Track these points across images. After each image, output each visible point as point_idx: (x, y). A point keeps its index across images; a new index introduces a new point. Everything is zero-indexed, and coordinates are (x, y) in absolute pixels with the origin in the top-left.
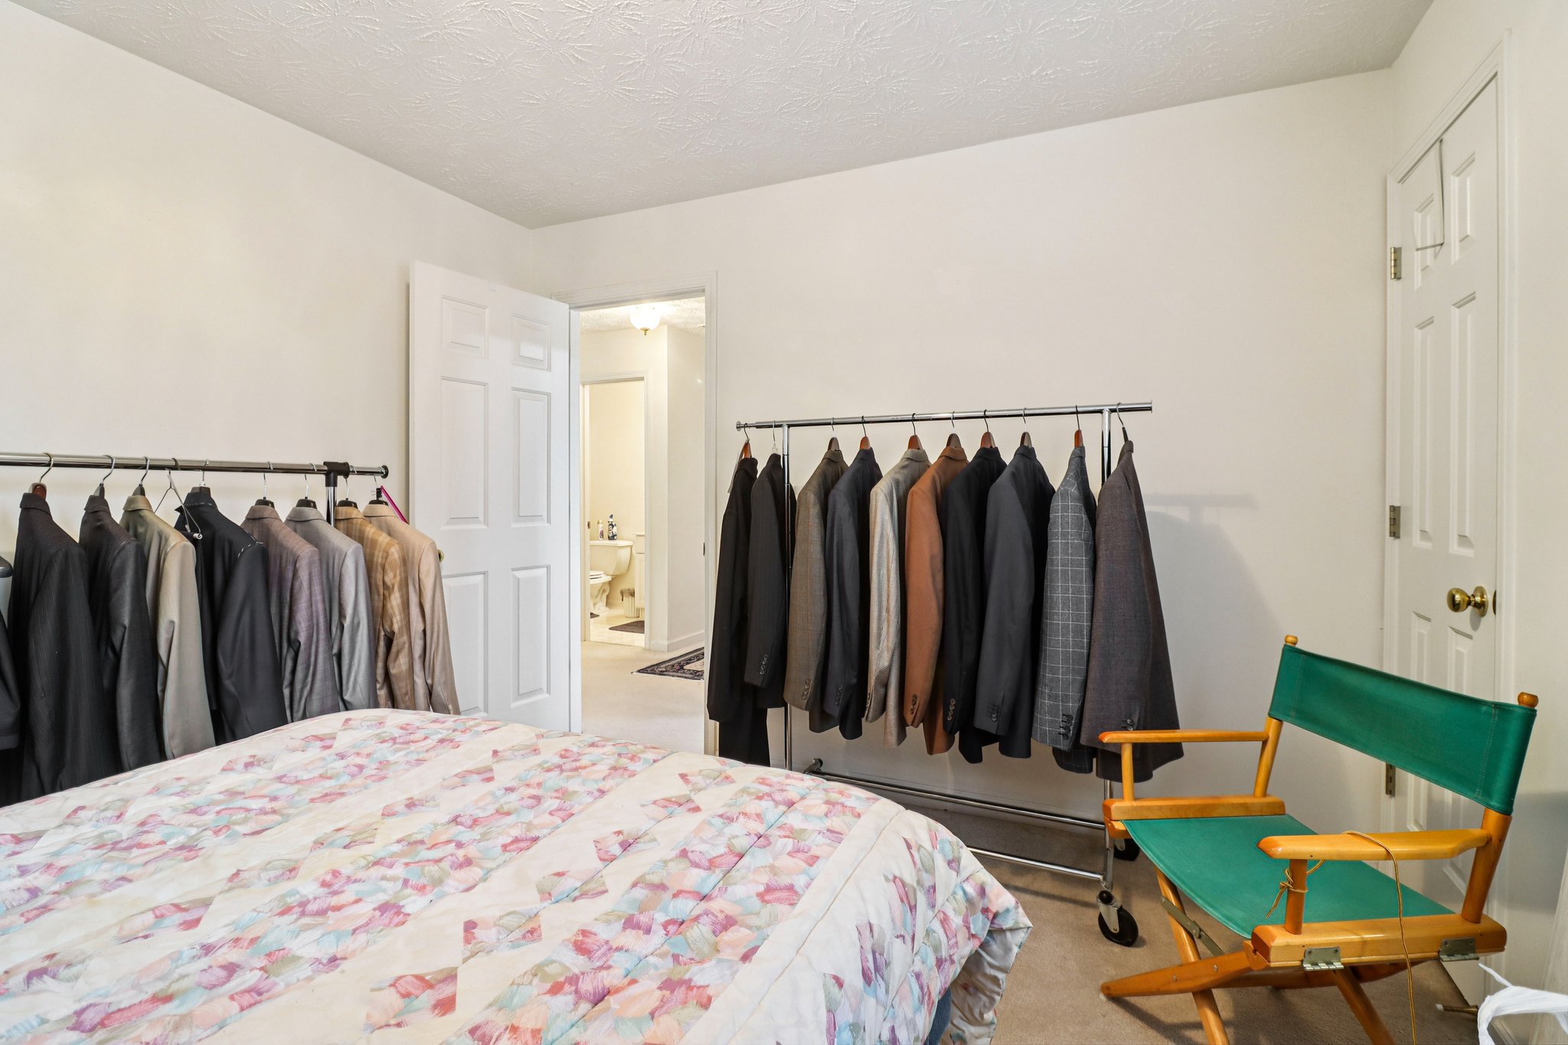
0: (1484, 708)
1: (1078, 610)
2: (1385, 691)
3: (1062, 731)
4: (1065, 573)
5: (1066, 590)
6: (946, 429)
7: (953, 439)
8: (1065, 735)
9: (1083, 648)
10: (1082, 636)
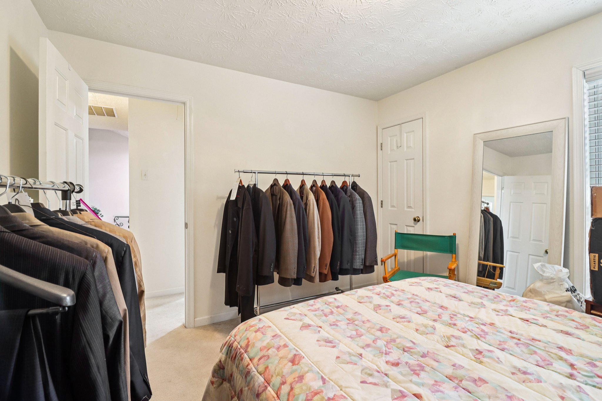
0: (446, 237)
1: (363, 230)
2: (420, 237)
3: (361, 263)
4: (360, 220)
5: (361, 225)
6: (312, 178)
7: (315, 181)
8: (362, 265)
9: (364, 240)
10: (364, 237)
